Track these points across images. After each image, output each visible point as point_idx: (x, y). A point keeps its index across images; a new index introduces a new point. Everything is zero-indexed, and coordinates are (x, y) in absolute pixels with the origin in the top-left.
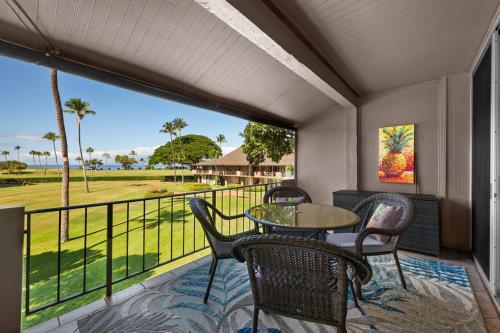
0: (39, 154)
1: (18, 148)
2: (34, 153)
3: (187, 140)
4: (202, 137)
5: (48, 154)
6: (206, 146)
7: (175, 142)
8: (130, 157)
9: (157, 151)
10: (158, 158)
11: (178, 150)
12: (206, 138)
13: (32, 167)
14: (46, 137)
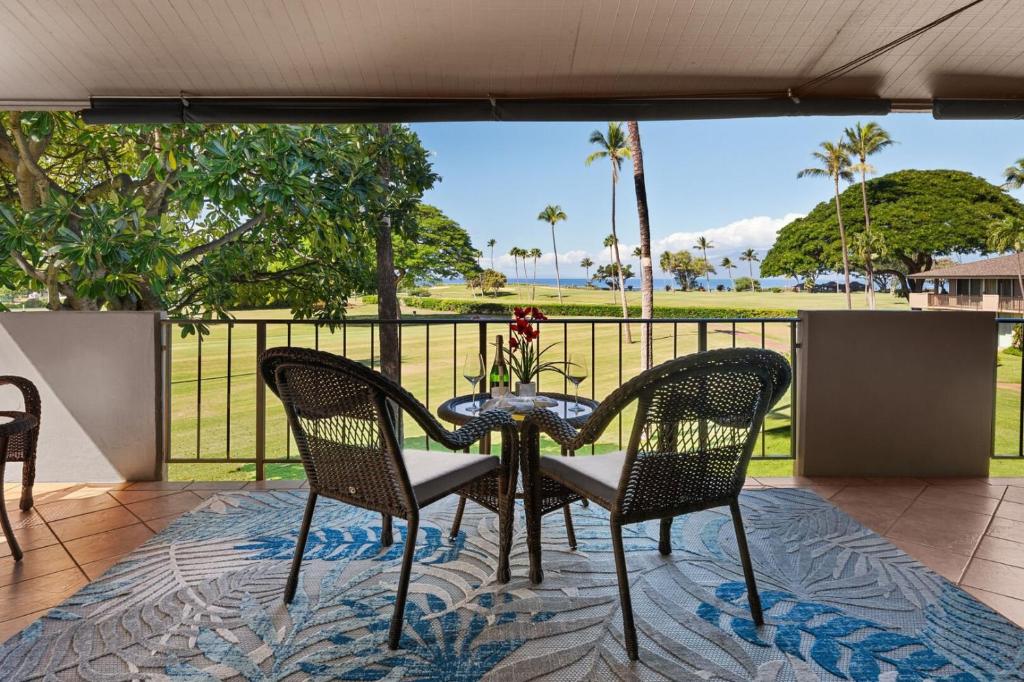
0: (523, 253)
1: (492, 243)
2: (516, 252)
3: (884, 189)
4: (947, 175)
5: (537, 253)
6: (963, 206)
7: (848, 201)
8: (696, 254)
9: (786, 233)
10: (789, 256)
11: (856, 225)
12: (965, 177)
13: (515, 282)
14: (540, 217)
